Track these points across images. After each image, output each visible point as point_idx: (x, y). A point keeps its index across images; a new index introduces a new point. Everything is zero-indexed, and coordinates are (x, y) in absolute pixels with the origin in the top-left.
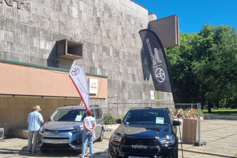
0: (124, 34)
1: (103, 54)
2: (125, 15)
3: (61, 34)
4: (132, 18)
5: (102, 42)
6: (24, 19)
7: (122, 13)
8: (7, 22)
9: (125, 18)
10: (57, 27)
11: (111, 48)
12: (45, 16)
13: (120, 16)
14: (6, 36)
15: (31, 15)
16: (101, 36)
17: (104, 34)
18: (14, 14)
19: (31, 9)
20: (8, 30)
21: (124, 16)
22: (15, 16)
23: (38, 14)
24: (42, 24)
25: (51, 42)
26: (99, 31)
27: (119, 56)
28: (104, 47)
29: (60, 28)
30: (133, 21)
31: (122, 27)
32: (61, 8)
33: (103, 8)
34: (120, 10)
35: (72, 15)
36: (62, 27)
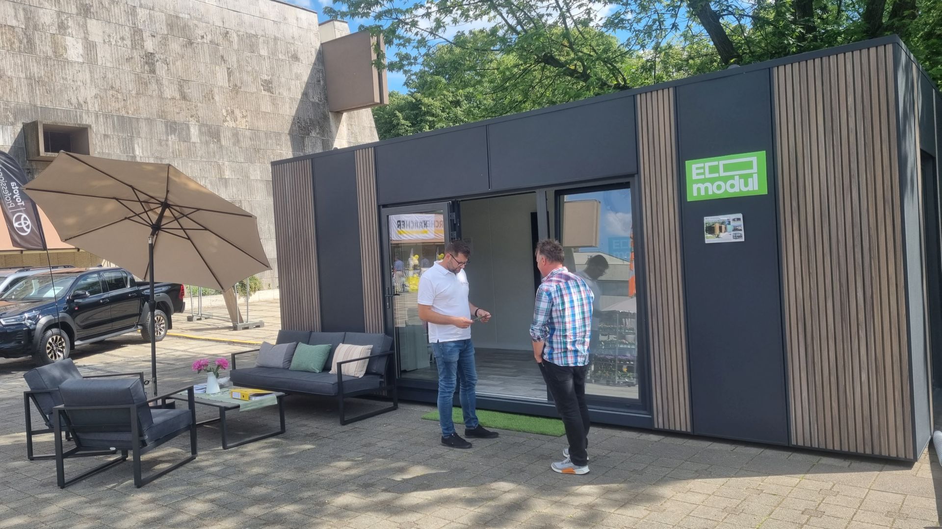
0: (236, 86)
1: (167, 140)
2: (238, 36)
3: (35, 106)
4: (261, 40)
5: (163, 112)
7: (227, 33)
9: (239, 44)
10: (25, 89)
11: (193, 122)
13: (220, 40)
16: (161, 97)
17: (170, 92)
21: (235, 39)
25: (10, 128)
26: (154, 86)
27: (219, 141)
28: (169, 124)
29: (33, 93)
30: (266, 48)
31: (229, 69)
32: (31, 44)
33: (164, 27)
34: (220, 24)
35: (65, 56)
36: (39, 90)
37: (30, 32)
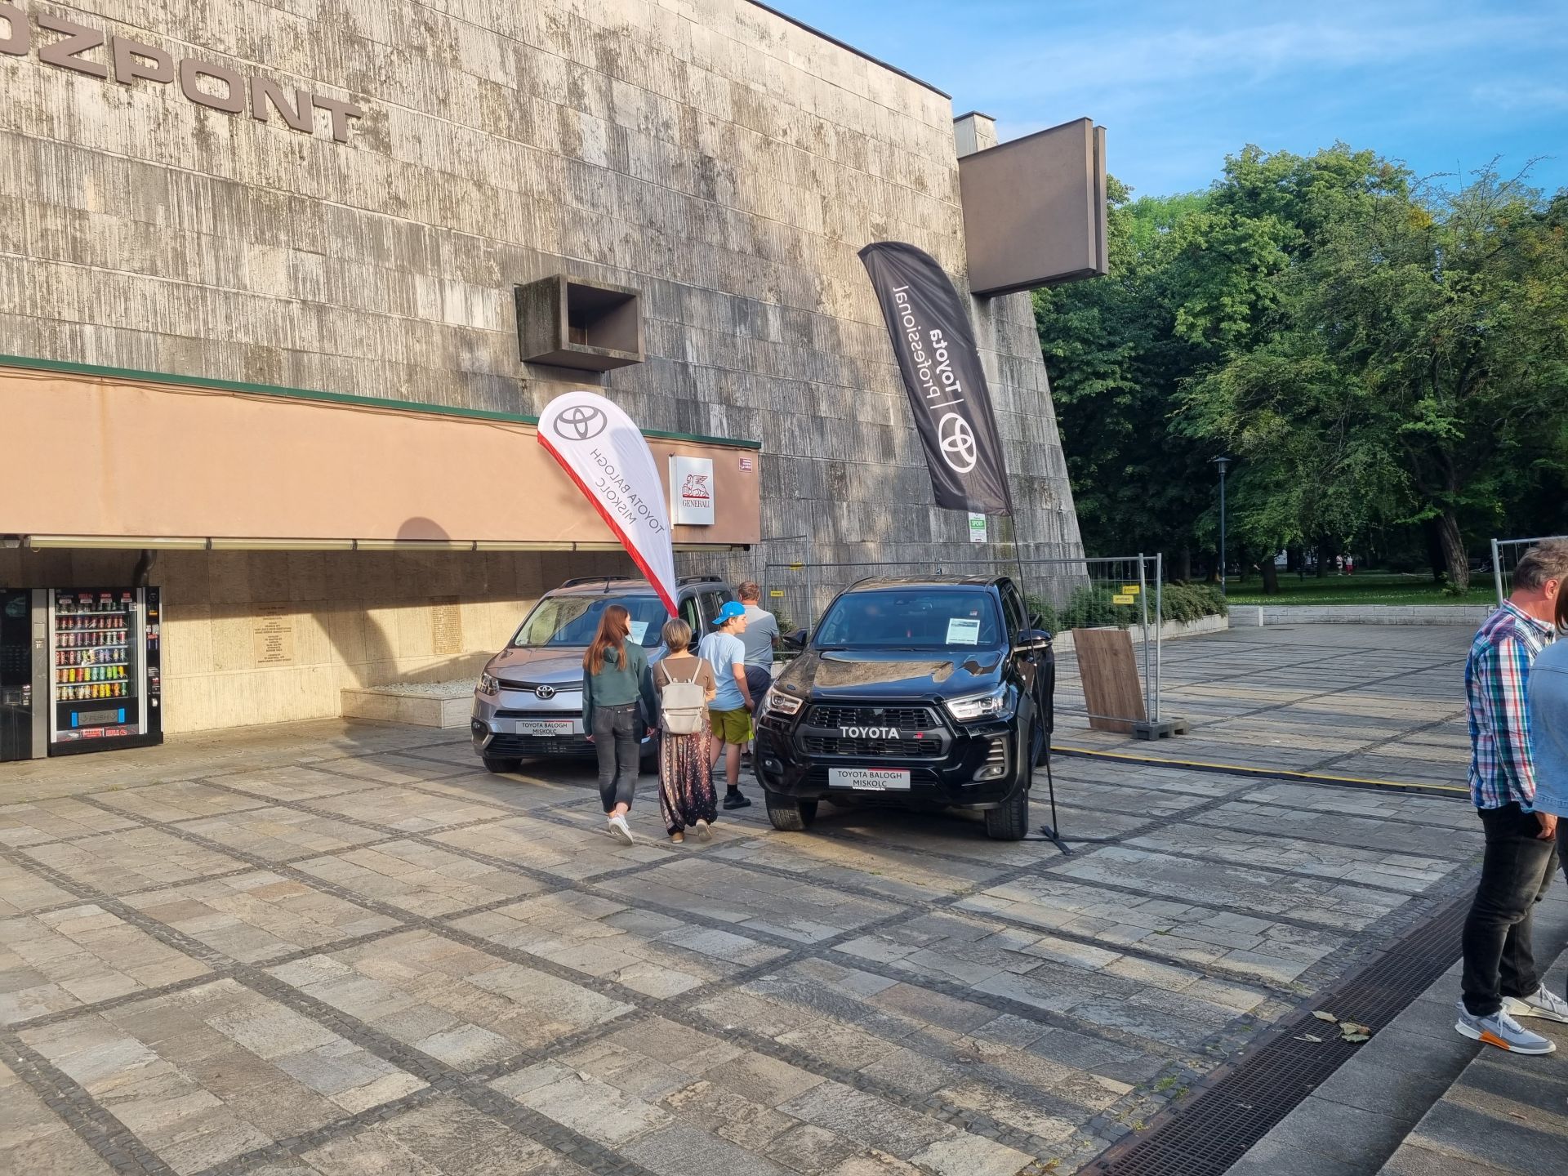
0: (834, 232)
1: (734, 335)
2: (837, 133)
3: (534, 250)
4: (870, 145)
5: (728, 277)
6: (365, 192)
7: (821, 127)
8: (290, 208)
9: (838, 151)
10: (516, 219)
11: (771, 301)
12: (460, 170)
13: (810, 140)
14: (294, 274)
15: (395, 168)
16: (724, 247)
17: (738, 238)
18: (319, 171)
19: (395, 140)
20: (299, 250)
21: (832, 139)
22: (326, 177)
23: (426, 164)
24: (449, 207)
25: (494, 292)
26: (713, 225)
27: (811, 341)
28: (737, 301)
29: (530, 223)
30: (877, 160)
31: (824, 198)
32: (527, 122)
33: (729, 108)
34: (811, 109)
35: (580, 153)
36: (540, 218)
37: (524, 99)
